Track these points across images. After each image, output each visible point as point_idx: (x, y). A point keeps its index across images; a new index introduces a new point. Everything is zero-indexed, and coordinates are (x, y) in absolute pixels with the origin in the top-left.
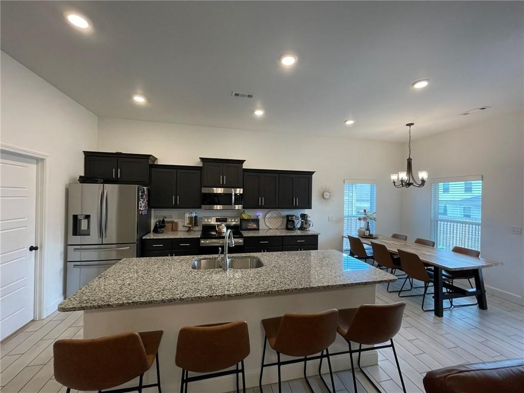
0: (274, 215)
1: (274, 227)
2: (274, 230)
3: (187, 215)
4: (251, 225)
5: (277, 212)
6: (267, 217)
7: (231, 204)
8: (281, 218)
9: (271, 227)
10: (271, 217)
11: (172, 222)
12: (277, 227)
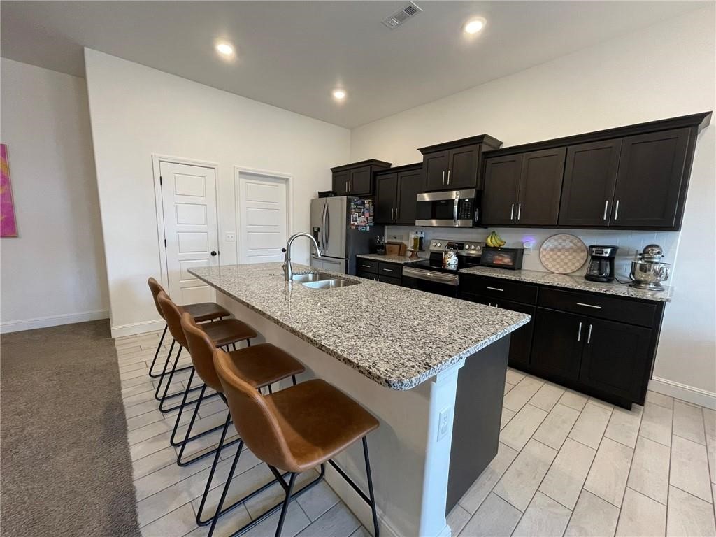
0: (564, 244)
1: (561, 271)
2: (560, 277)
3: (412, 236)
4: (500, 258)
5: (572, 237)
6: (544, 246)
7: (452, 218)
8: (583, 251)
9: (553, 270)
10: (556, 248)
11: (400, 245)
12: (569, 271)
